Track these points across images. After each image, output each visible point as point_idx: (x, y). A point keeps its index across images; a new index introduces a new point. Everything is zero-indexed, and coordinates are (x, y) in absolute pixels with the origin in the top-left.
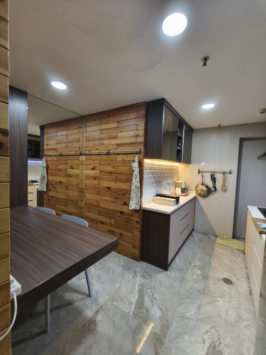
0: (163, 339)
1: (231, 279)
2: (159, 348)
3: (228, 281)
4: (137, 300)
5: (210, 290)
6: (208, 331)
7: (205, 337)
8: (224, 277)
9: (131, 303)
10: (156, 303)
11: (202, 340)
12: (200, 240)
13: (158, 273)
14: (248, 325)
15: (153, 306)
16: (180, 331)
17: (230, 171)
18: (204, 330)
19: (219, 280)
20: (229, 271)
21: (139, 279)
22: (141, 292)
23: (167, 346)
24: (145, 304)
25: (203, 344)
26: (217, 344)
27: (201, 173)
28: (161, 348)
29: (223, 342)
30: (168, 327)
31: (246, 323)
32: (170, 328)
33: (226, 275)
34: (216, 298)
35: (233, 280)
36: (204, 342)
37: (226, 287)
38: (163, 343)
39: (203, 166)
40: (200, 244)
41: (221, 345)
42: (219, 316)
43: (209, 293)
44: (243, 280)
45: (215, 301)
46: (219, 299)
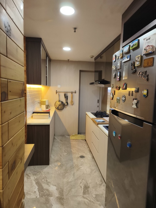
0: (62, 197)
1: (83, 155)
2: (62, 202)
3: (82, 157)
4: (38, 189)
5: (76, 164)
6: (81, 182)
7: (81, 185)
8: (80, 156)
9: (35, 192)
10: (51, 184)
11: (80, 187)
12: (61, 140)
13: (44, 168)
14: (95, 171)
15: (50, 186)
16: (69, 189)
17: (75, 91)
18: (80, 183)
19: (78, 158)
20: (81, 152)
21: (32, 178)
22: (38, 183)
23: (66, 198)
24: (45, 188)
25: (81, 188)
26: (86, 185)
27: (58, 93)
28: (63, 201)
29: (88, 182)
30: (63, 191)
31: (94, 171)
32: (64, 190)
33: (81, 154)
34: (80, 167)
35: (84, 155)
36: (81, 187)
37: (82, 160)
38: (63, 198)
39: (59, 88)
40: (62, 142)
41: (88, 184)
42: (84, 174)
43: (76, 166)
44: (88, 153)
45: (79, 168)
46: (81, 166)
